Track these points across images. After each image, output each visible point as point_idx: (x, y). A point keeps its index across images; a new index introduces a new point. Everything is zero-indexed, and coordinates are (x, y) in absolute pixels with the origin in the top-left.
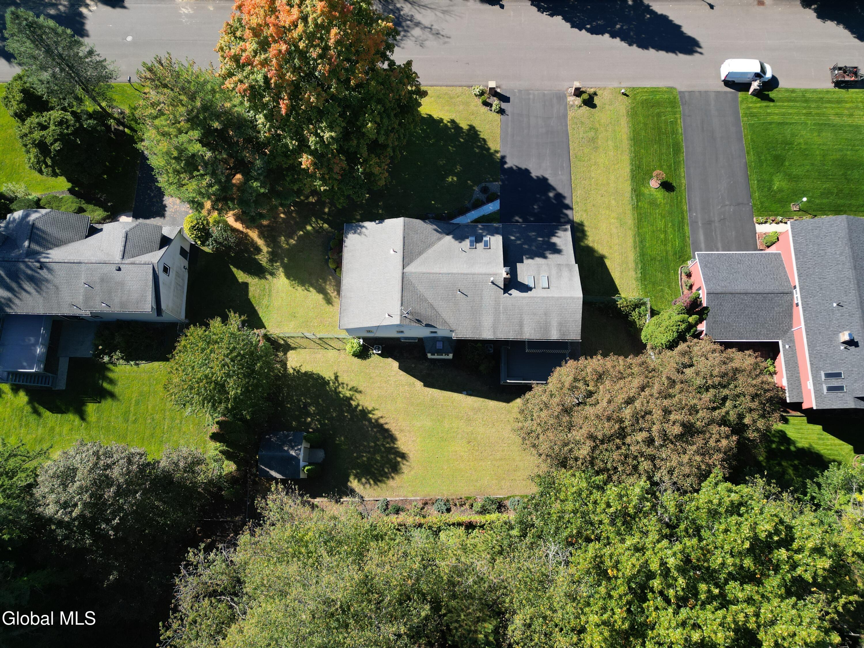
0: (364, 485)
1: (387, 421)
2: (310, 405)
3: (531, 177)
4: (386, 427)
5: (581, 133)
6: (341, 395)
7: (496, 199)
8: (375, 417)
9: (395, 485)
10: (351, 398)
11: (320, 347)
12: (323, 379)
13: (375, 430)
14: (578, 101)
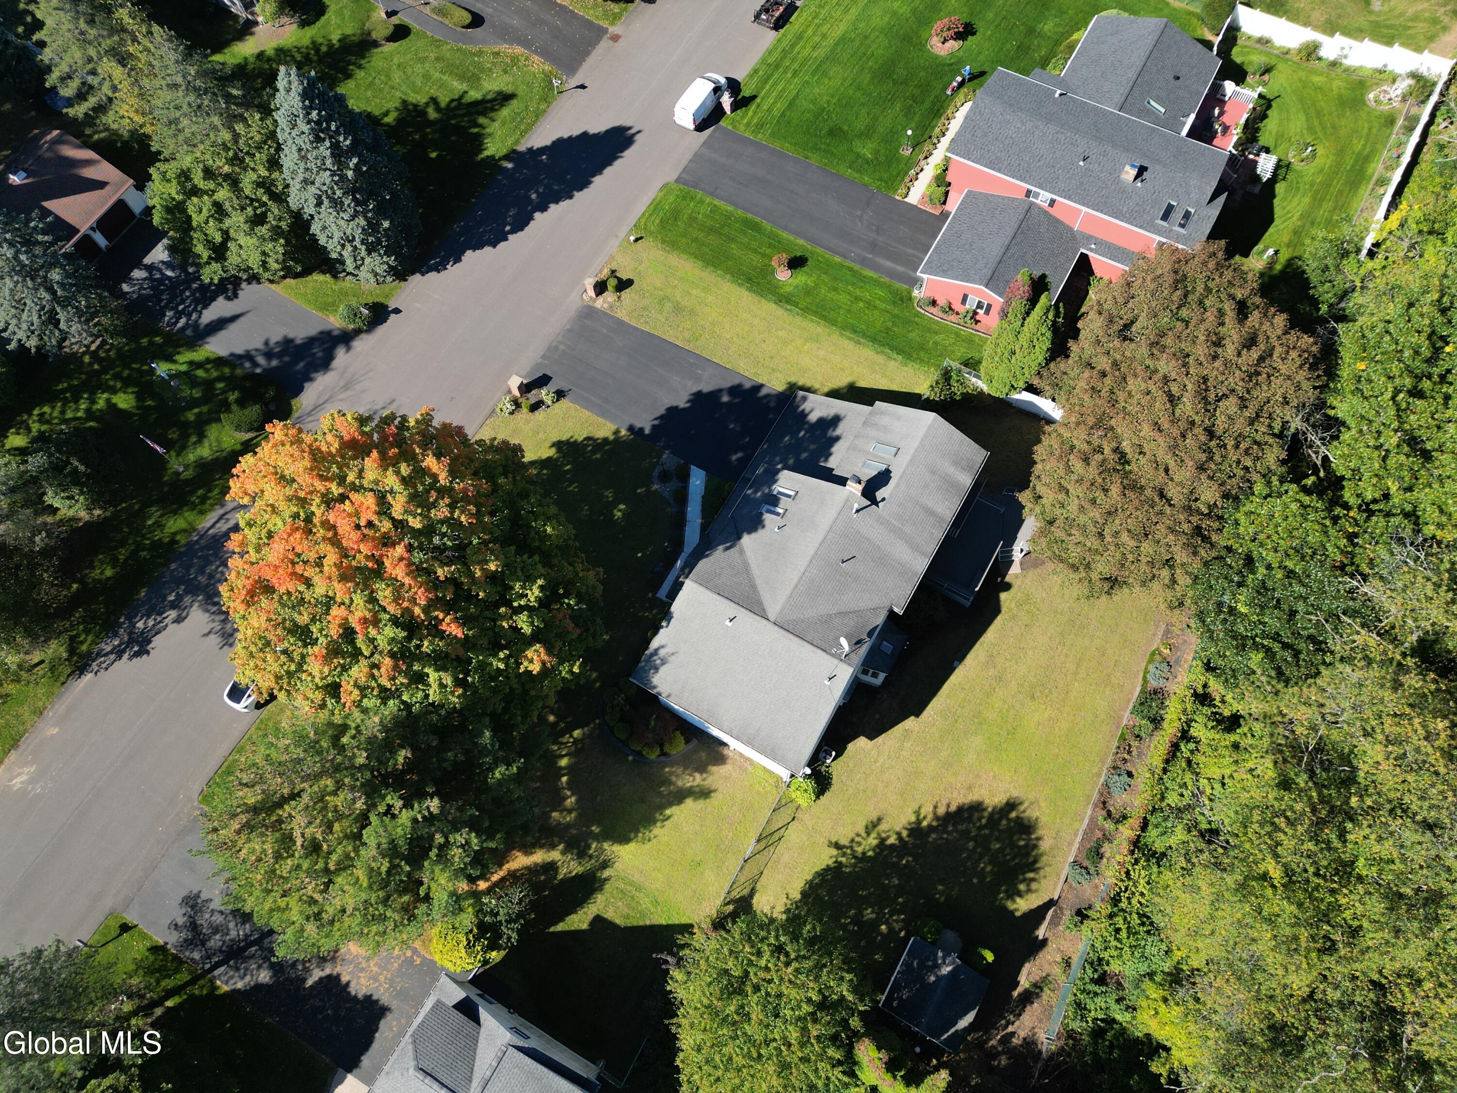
0: (1029, 891)
1: (944, 802)
2: (860, 913)
3: (684, 409)
4: (953, 808)
5: (660, 317)
6: (870, 853)
7: (688, 469)
8: (930, 817)
9: (1052, 841)
10: (883, 841)
11: (772, 849)
12: (828, 869)
13: (950, 828)
14: (610, 296)
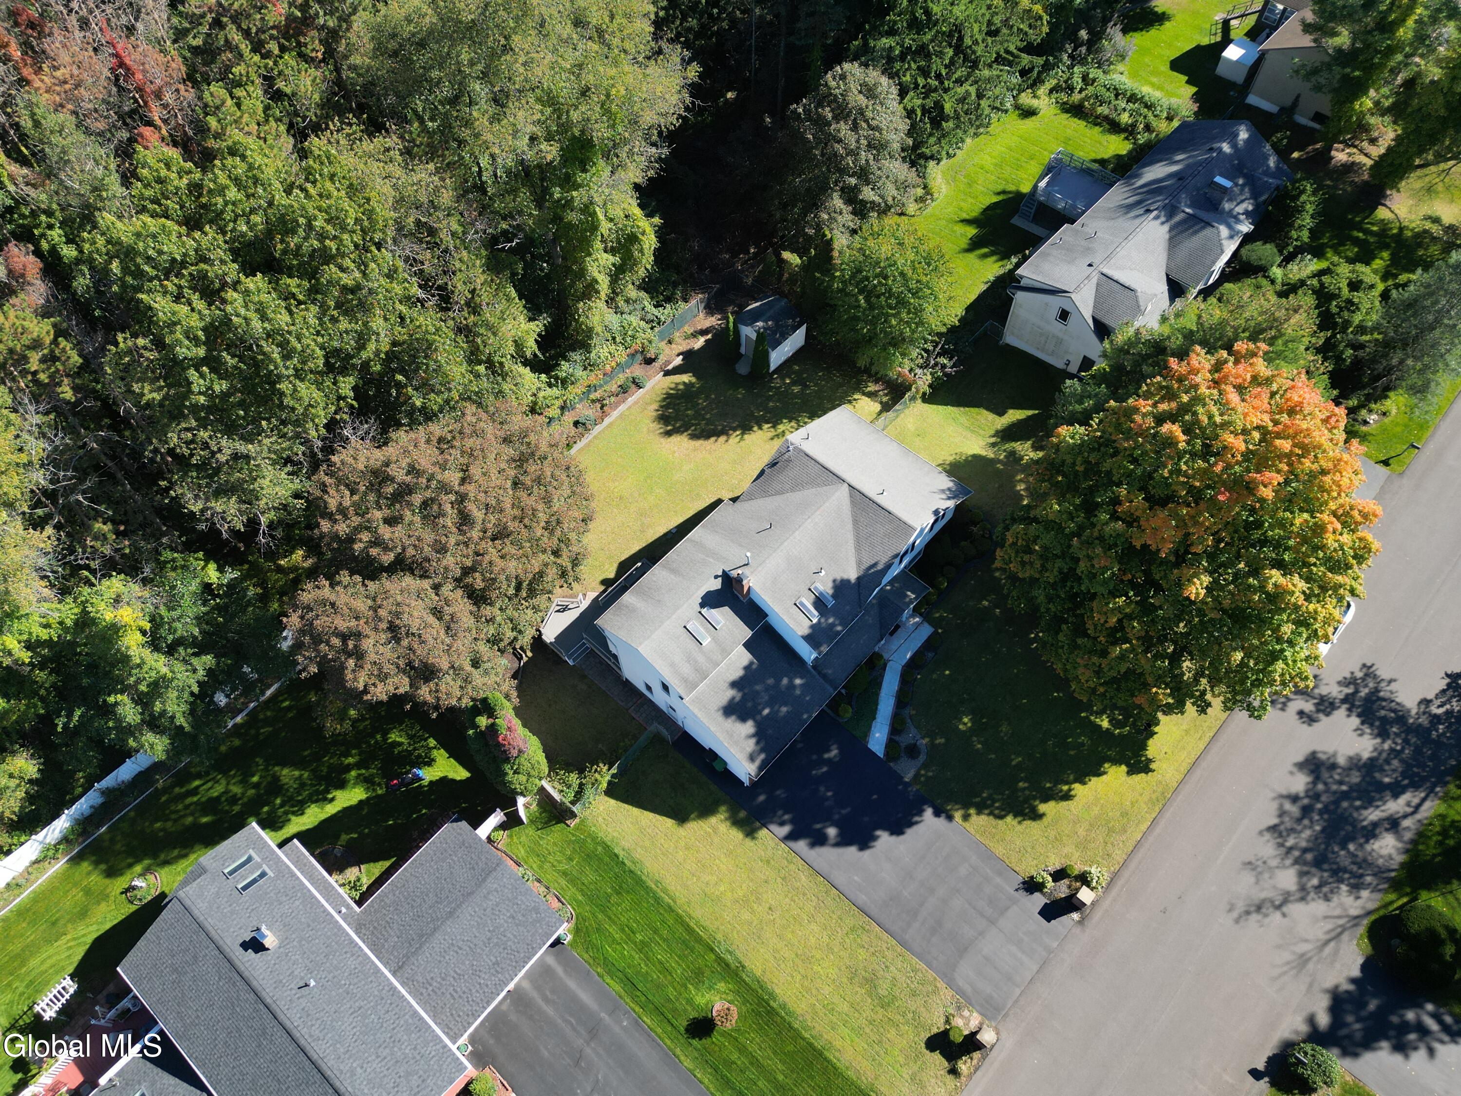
0: (678, 384)
1: (719, 443)
2: (803, 390)
3: (884, 829)
6: (785, 421)
7: (887, 754)
8: (733, 436)
9: (648, 407)
13: (720, 427)
14: (959, 1027)
